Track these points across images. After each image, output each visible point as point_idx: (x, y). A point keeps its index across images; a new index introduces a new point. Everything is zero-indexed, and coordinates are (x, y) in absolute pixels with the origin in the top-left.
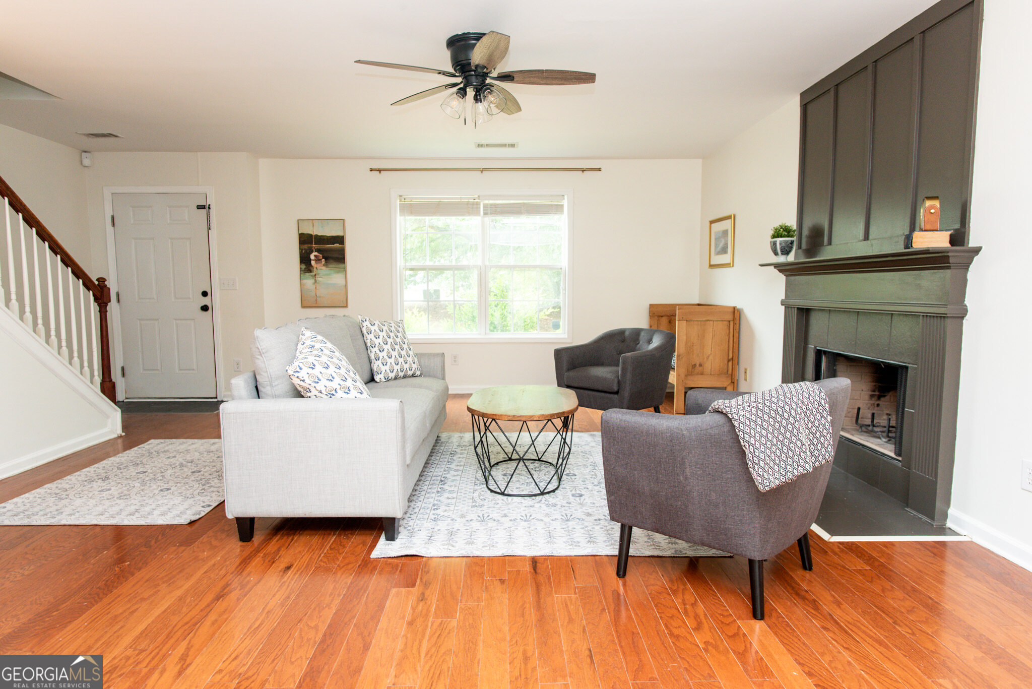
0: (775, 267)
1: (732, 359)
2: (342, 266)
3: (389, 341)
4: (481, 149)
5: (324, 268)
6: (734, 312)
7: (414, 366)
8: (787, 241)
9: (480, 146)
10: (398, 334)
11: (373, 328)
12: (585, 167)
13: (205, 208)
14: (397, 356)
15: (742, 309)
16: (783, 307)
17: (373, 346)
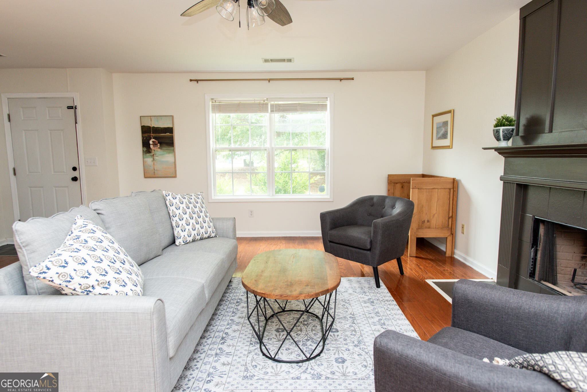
0: (495, 150)
1: (452, 217)
2: (172, 148)
3: (188, 211)
4: (267, 64)
5: (159, 150)
6: (454, 183)
7: (210, 230)
8: (509, 129)
9: (266, 61)
10: (197, 204)
11: (174, 201)
12: (342, 77)
13: (73, 108)
14: (195, 224)
15: (460, 180)
16: (502, 182)
17: (175, 216)
